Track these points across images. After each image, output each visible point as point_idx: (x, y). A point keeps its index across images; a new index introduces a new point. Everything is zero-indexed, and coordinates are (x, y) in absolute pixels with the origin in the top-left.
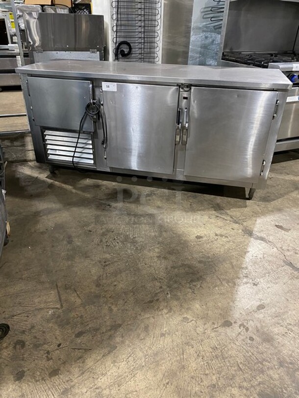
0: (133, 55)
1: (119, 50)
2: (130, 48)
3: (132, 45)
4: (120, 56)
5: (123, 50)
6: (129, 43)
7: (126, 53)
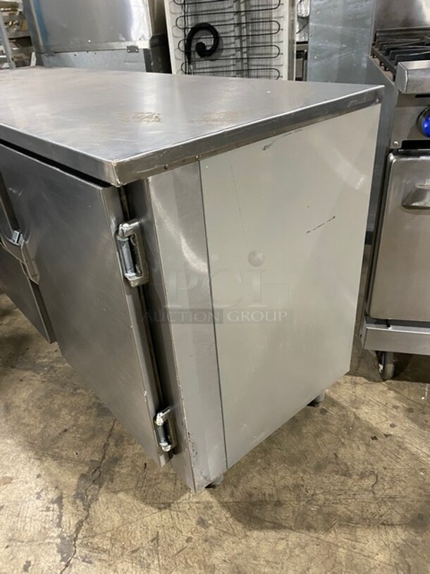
0: (224, 53)
1: (194, 44)
2: (217, 38)
3: (219, 30)
4: (197, 56)
5: (201, 43)
6: (212, 27)
7: (208, 48)
